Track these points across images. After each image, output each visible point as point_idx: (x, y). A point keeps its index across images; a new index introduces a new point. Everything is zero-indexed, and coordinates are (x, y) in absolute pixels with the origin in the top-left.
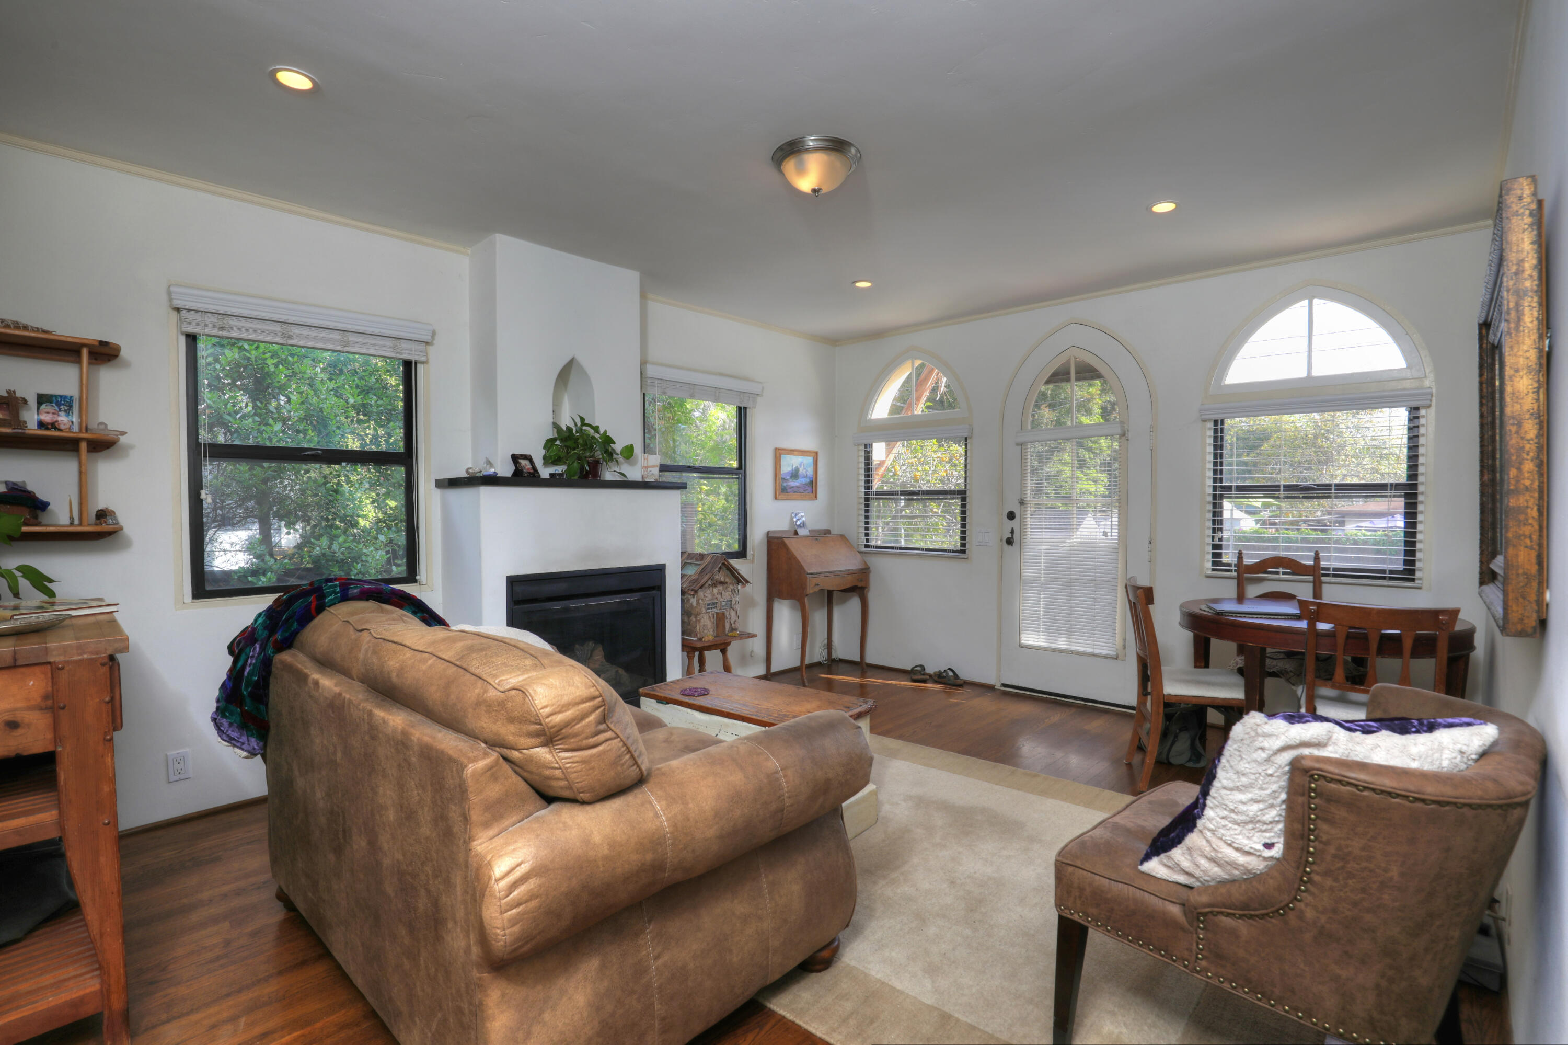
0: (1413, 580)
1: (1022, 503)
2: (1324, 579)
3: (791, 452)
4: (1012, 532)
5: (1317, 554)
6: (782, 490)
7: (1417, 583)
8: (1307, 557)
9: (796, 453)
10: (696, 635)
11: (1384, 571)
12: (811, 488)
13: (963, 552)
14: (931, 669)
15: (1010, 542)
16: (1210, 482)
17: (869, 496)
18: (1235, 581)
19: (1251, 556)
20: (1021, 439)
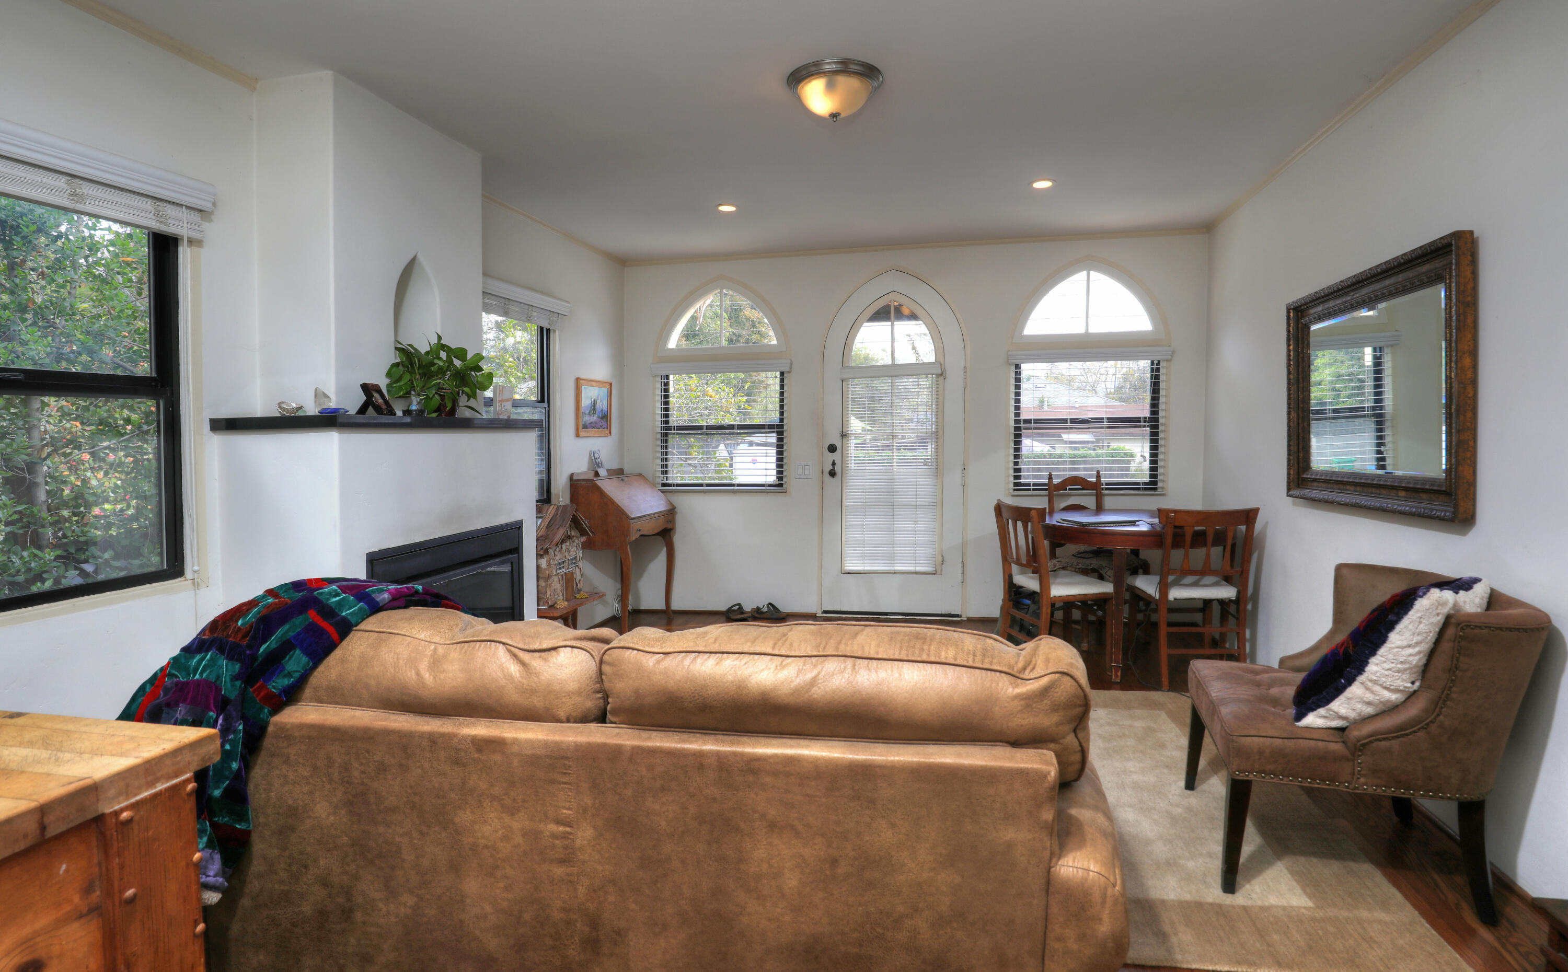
0: (1156, 489)
1: (844, 436)
2: (1104, 492)
3: (590, 382)
4: (834, 464)
5: (1098, 472)
6: (582, 429)
7: (1159, 491)
8: (1091, 476)
9: (594, 383)
10: (547, 602)
11: (1138, 484)
12: (605, 420)
13: (780, 485)
14: (748, 607)
15: (832, 474)
16: (1012, 417)
17: (667, 431)
18: (1047, 498)
19: (1058, 476)
20: (844, 376)
